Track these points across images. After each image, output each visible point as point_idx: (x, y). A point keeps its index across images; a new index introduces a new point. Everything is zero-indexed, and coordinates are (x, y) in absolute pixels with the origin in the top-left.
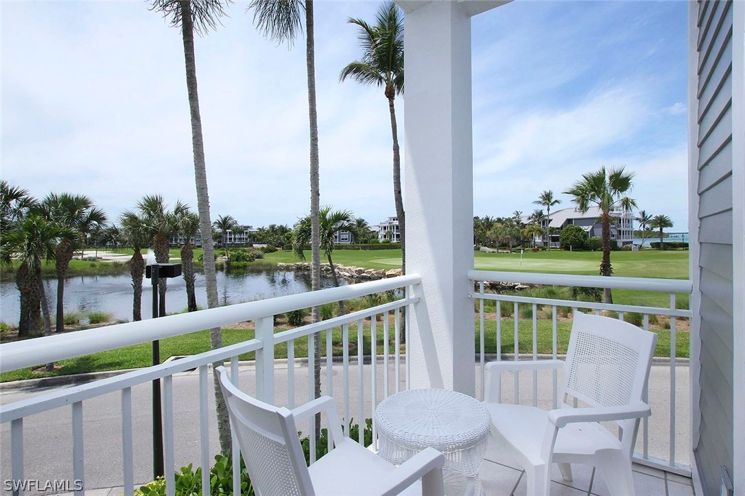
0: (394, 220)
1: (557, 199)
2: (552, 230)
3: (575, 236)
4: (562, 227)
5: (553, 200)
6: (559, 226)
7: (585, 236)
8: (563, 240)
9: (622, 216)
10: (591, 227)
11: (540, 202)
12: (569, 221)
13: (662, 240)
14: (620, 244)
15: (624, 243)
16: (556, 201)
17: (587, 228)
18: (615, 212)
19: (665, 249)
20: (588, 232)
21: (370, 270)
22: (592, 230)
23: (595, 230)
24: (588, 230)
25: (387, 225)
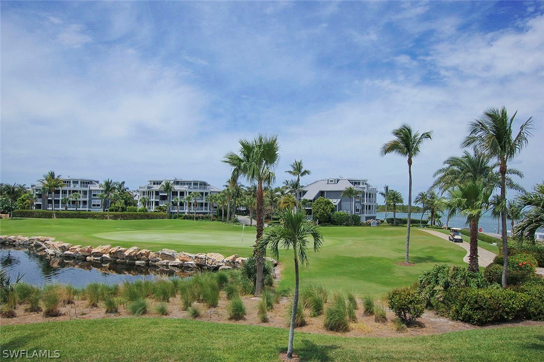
0: (154, 184)
1: (307, 170)
2: (305, 202)
3: (323, 209)
4: (314, 199)
5: (303, 171)
6: (312, 198)
7: (333, 210)
8: (314, 213)
9: (365, 190)
10: (339, 200)
11: (290, 172)
12: (322, 193)
13: (394, 216)
14: (363, 220)
15: (367, 218)
16: (306, 172)
17: (335, 202)
18: (361, 186)
19: (397, 225)
20: (336, 206)
21: (75, 247)
22: (340, 203)
23: (342, 203)
24: (337, 204)
25: (146, 189)
